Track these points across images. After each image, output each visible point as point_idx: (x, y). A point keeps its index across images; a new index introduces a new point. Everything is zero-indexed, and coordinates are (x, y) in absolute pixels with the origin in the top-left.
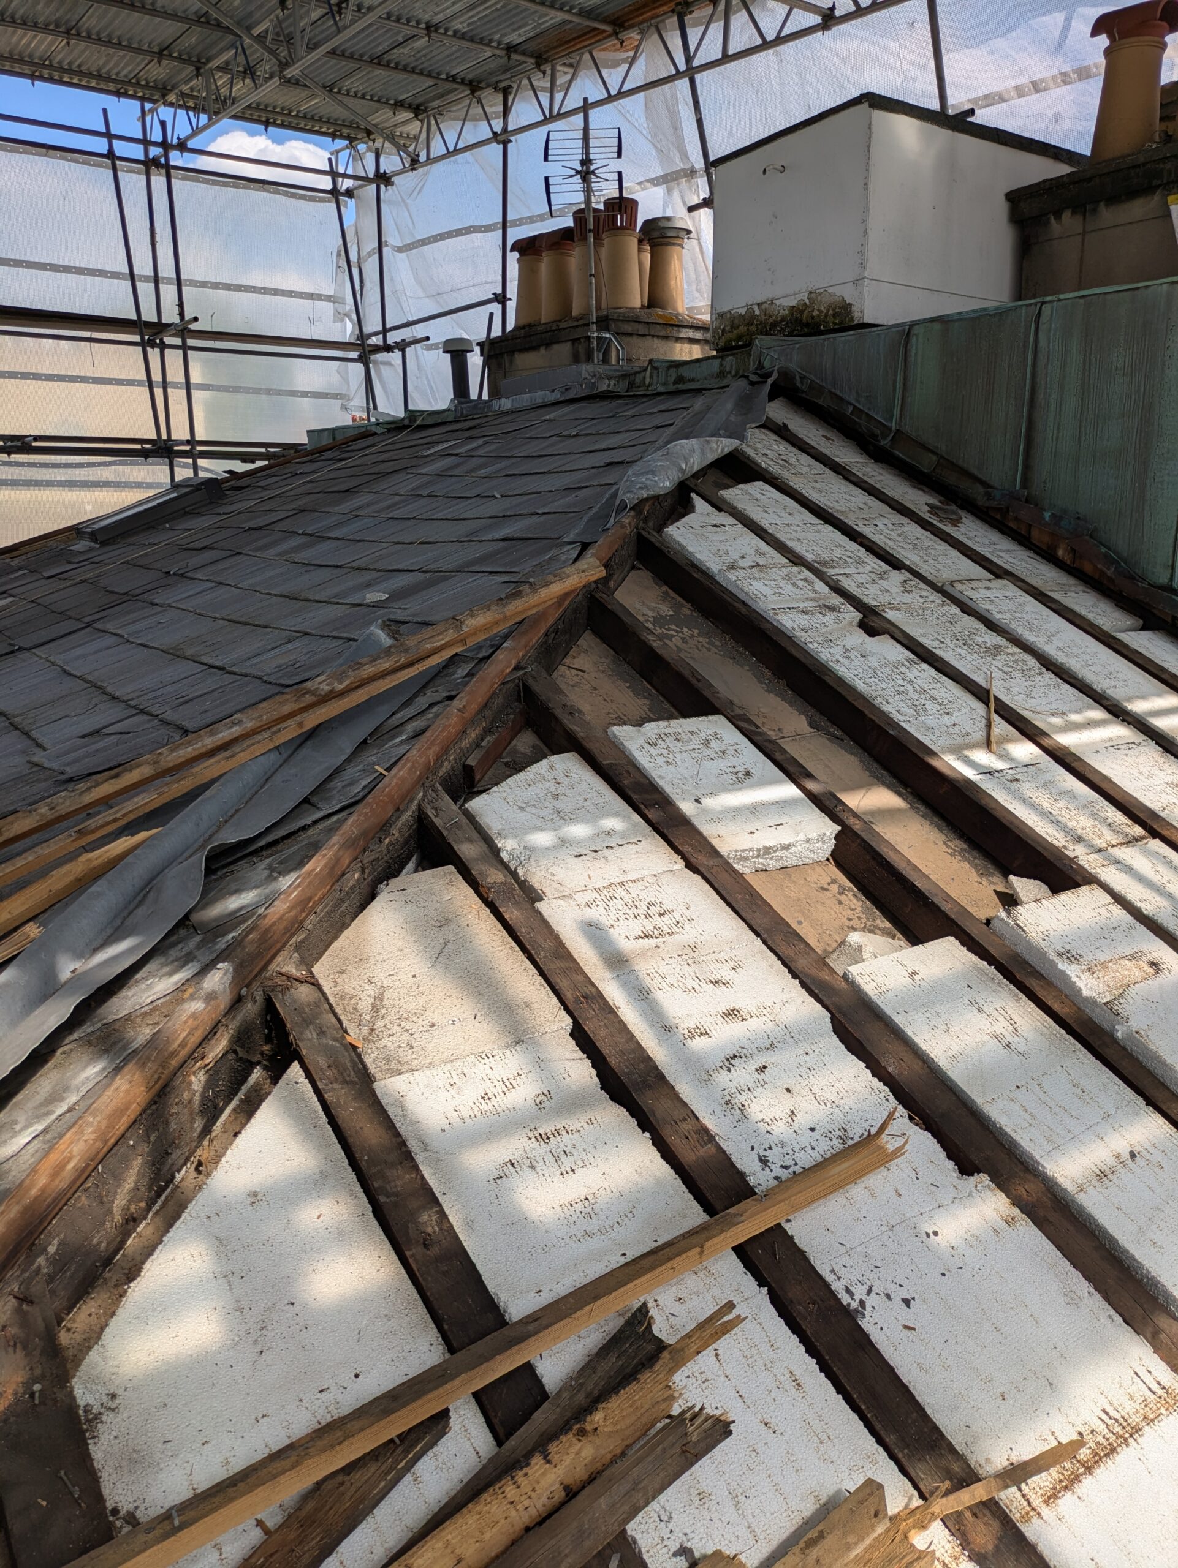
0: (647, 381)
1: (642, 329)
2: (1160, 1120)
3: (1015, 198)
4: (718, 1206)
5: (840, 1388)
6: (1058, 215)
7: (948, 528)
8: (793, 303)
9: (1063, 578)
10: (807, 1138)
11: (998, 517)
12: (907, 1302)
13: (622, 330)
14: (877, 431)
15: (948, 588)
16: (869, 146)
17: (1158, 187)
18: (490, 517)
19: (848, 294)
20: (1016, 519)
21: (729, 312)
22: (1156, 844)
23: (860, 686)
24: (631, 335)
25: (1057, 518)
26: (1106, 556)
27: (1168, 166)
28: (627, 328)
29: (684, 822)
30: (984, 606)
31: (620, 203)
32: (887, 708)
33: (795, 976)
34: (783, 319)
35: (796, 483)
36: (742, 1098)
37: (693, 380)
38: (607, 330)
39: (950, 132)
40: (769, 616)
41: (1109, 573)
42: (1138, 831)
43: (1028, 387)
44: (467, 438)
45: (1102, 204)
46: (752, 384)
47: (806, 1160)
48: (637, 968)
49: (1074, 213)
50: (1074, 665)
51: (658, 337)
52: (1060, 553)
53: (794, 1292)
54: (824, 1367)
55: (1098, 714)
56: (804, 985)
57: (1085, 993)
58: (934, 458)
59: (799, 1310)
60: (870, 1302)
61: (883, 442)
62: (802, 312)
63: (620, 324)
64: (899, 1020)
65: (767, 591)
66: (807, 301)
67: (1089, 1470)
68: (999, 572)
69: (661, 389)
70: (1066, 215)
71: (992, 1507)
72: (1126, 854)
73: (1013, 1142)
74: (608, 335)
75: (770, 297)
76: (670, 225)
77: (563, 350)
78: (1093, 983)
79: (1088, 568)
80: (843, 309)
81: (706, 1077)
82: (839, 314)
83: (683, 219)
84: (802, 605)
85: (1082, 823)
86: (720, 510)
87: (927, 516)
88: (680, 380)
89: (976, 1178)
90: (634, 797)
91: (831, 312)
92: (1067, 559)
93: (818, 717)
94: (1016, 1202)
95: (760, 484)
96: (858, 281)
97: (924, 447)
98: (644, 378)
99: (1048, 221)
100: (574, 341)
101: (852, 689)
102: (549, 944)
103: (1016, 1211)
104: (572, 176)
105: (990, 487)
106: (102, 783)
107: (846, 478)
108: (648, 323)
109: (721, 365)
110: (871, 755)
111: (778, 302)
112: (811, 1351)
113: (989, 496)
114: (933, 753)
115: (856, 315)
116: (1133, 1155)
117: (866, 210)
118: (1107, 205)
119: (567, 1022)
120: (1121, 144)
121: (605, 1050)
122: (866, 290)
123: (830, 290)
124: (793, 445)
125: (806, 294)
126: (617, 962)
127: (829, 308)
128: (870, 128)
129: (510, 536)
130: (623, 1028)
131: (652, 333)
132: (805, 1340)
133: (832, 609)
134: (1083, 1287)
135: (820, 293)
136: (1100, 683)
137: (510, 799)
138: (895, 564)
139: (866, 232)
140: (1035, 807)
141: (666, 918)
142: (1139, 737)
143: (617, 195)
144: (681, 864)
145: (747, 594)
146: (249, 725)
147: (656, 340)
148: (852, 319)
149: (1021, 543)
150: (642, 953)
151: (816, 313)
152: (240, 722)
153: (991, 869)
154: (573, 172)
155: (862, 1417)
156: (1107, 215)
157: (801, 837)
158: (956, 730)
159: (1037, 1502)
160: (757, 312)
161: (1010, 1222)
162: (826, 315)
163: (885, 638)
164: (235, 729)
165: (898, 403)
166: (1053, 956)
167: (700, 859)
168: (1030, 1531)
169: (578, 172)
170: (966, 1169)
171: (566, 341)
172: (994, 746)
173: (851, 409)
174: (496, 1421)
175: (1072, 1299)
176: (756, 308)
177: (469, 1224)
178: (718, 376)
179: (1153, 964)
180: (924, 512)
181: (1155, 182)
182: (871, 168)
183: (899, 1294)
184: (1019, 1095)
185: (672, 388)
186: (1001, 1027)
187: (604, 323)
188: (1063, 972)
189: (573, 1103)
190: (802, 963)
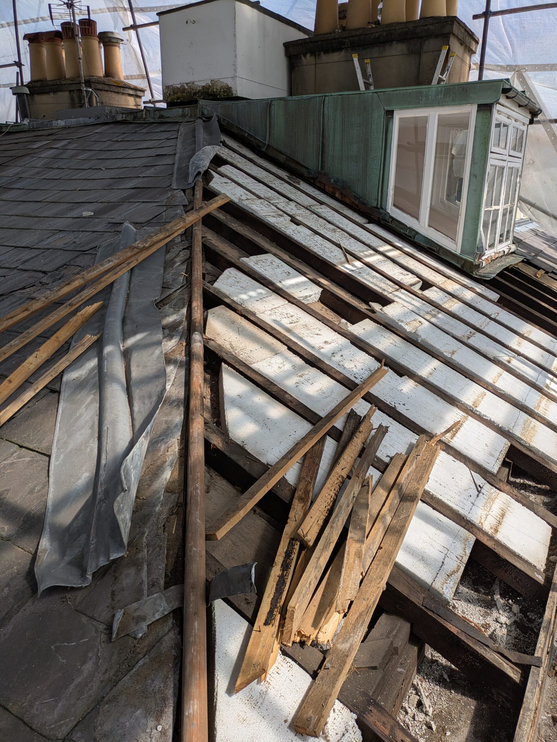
0: (144, 116)
1: (106, 88)
2: (437, 361)
3: (287, 46)
4: (352, 388)
5: (400, 423)
6: (305, 56)
7: (297, 185)
8: (204, 84)
9: (340, 205)
10: (362, 371)
11: (312, 181)
12: (404, 405)
13: (97, 88)
14: (261, 144)
15: (309, 208)
16: (235, 17)
17: (343, 48)
18: (111, 179)
19: (230, 83)
20: (320, 182)
21: (172, 86)
22: (403, 290)
23: (304, 244)
24: (101, 90)
25: (336, 182)
26: (355, 196)
27: (347, 40)
28: (100, 86)
29: (280, 289)
30: (323, 215)
31: (89, 22)
32: (315, 250)
33: (336, 331)
34: (199, 91)
35: (239, 165)
36: (341, 363)
37: (169, 117)
38: (90, 87)
39: (263, 14)
40: (263, 218)
41: (356, 203)
42: (397, 287)
43: (321, 130)
44: (54, 140)
45: (322, 53)
46: (204, 121)
47: (365, 376)
48: (295, 331)
49: (311, 55)
50: (357, 235)
51: (114, 92)
52: (337, 195)
53: (380, 405)
54: (394, 419)
55: (372, 252)
56: (339, 333)
57: (408, 330)
58: (285, 157)
59: (382, 408)
60: (396, 405)
61: (263, 150)
62: (208, 89)
63: (96, 85)
64: (367, 341)
65: (260, 209)
66: (210, 84)
67: (456, 432)
68: (321, 203)
69: (152, 120)
70: (308, 55)
71: (440, 441)
72: (396, 293)
73: (408, 368)
74: (91, 90)
75: (192, 81)
76: (113, 36)
77: (64, 96)
78: (409, 328)
79: (347, 201)
80: (228, 89)
81: (330, 359)
82: (226, 91)
83: (119, 33)
84: (272, 214)
85: (383, 285)
86: (223, 177)
87: (288, 180)
88: (161, 117)
89: (404, 377)
90: (262, 281)
91: (222, 90)
92: (340, 198)
93: (291, 255)
94: (416, 381)
95: (228, 166)
96: (234, 78)
97: (280, 152)
98: (142, 115)
99: (301, 58)
100: (70, 91)
101: (301, 244)
102: (268, 326)
103: (416, 383)
104: (61, 5)
105: (308, 169)
106: (64, 287)
107: (254, 164)
108: (109, 85)
109: (183, 111)
110: (313, 267)
111: (196, 83)
112: (390, 416)
113: (309, 173)
114: (335, 265)
115: (234, 92)
116: (435, 369)
117: (235, 46)
118: (324, 54)
119: (286, 347)
120: (326, 28)
121: (302, 354)
122: (238, 81)
123: (221, 80)
124: (230, 149)
125: (210, 81)
126: (289, 330)
127: (221, 88)
128: (235, 9)
129: (137, 186)
130: (302, 348)
131: (111, 90)
132: (387, 414)
133: (282, 216)
134: (439, 398)
135: (216, 81)
136: (367, 242)
137: (225, 283)
138: (290, 200)
139: (236, 56)
140: (369, 281)
141: (293, 317)
142: (385, 259)
143: (88, 18)
144: (287, 302)
145: (253, 210)
146: (116, 261)
147: (113, 94)
148: (232, 94)
149: (321, 192)
150: (294, 327)
151: (215, 90)
152: (112, 261)
153: (361, 302)
154: (62, 3)
155: (407, 428)
156: (325, 57)
157: (314, 293)
158: (336, 257)
159: (450, 439)
160: (186, 87)
161: (416, 386)
162: (220, 91)
163: (301, 226)
164: (111, 263)
165: (268, 133)
166: (397, 321)
167: (291, 300)
168: (451, 444)
169: (65, 3)
170: (401, 375)
171: (66, 91)
172: (350, 262)
173: (247, 135)
174: (334, 437)
175: (437, 401)
176: (185, 85)
177: (297, 397)
178: (181, 116)
179: (420, 322)
180: (286, 178)
181: (343, 47)
182: (236, 28)
183: (401, 403)
184: (403, 357)
185: (158, 120)
186: (391, 341)
187: (88, 83)
188: (401, 325)
189: (301, 368)
190: (336, 328)
